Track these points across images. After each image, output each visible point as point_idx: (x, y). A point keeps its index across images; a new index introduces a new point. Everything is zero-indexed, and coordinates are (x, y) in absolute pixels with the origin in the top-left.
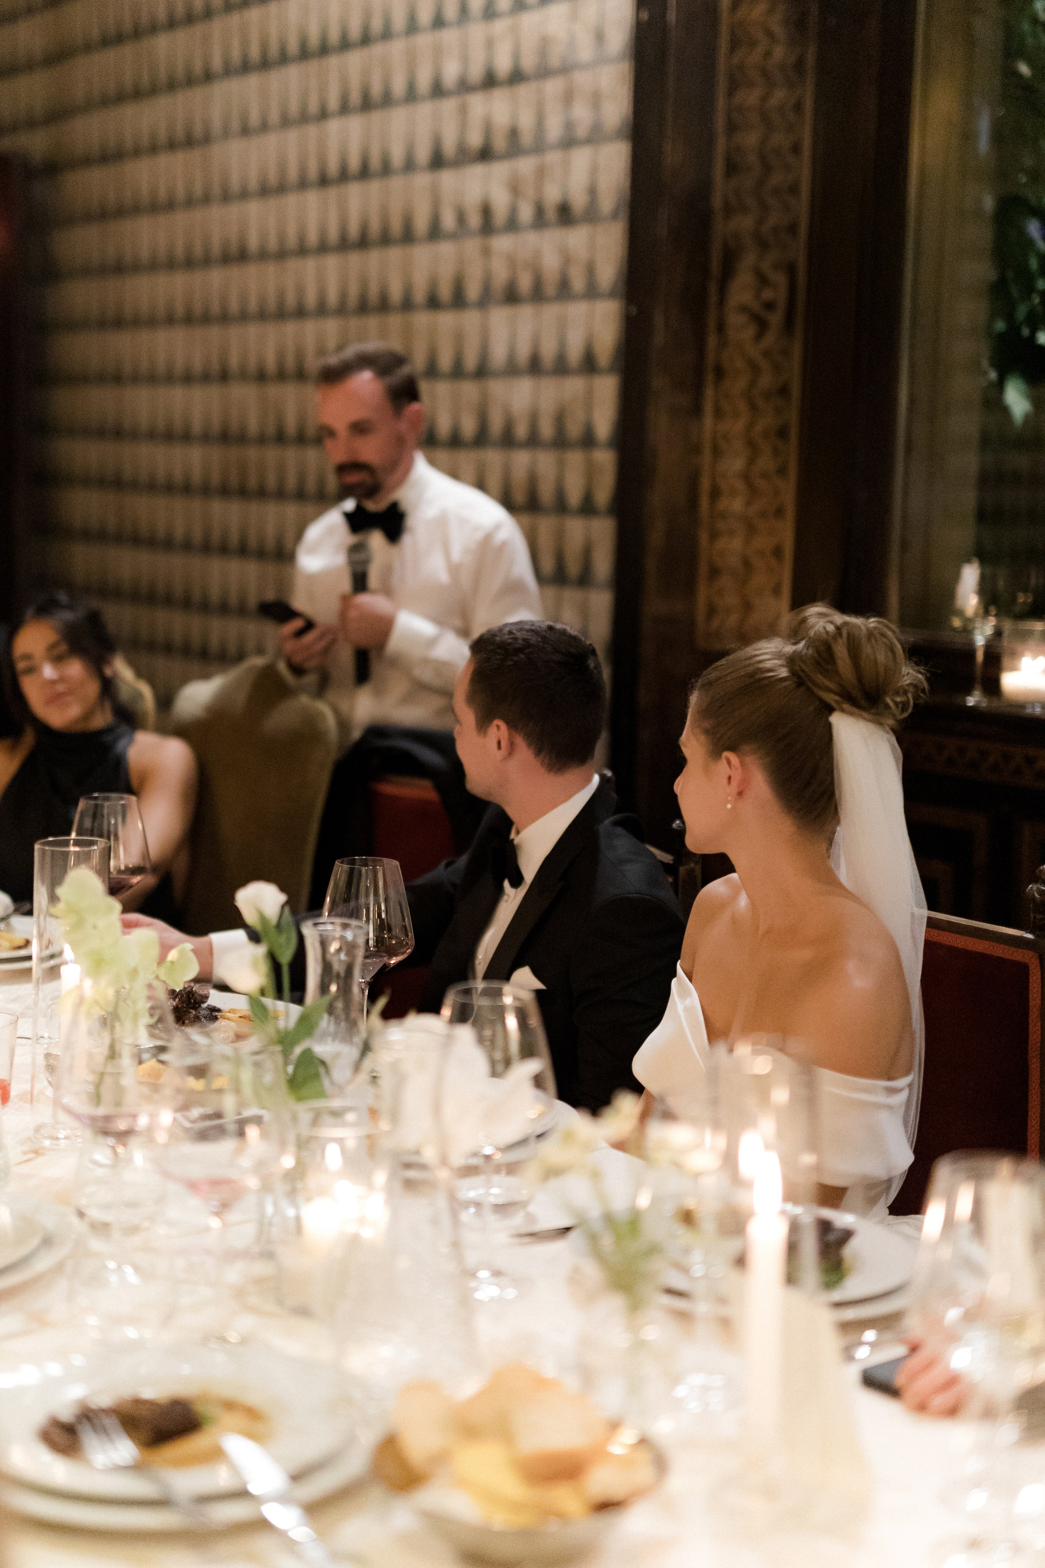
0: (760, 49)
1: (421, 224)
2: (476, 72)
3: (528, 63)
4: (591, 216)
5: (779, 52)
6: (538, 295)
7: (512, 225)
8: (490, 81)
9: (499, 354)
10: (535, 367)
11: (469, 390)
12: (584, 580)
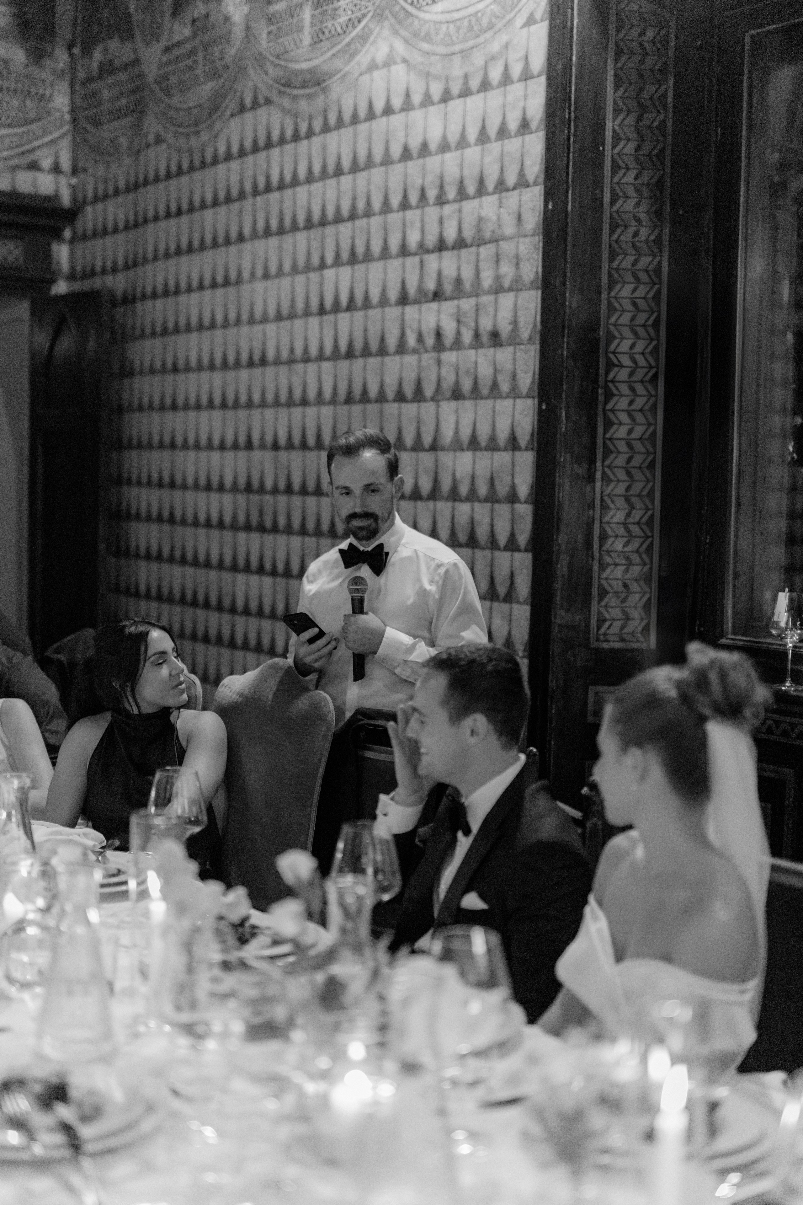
0: (631, 230)
1: (392, 343)
2: (431, 239)
3: (468, 234)
4: (514, 340)
5: (644, 232)
6: (476, 393)
7: (457, 345)
8: (441, 246)
9: (448, 434)
10: (474, 444)
11: (426, 459)
12: (509, 597)
